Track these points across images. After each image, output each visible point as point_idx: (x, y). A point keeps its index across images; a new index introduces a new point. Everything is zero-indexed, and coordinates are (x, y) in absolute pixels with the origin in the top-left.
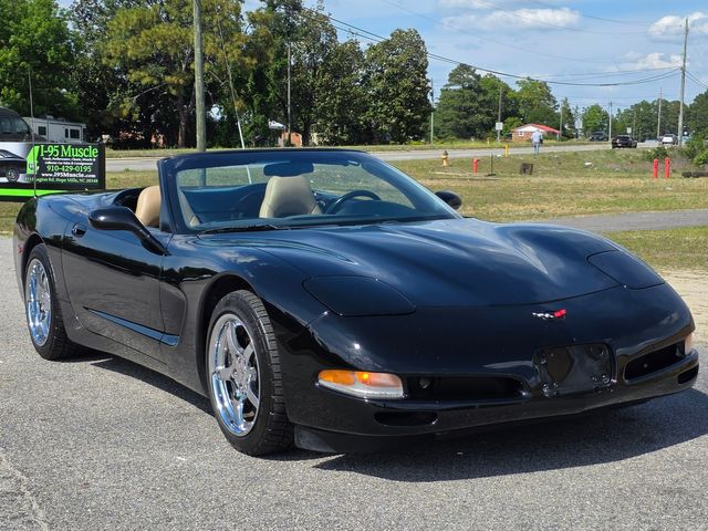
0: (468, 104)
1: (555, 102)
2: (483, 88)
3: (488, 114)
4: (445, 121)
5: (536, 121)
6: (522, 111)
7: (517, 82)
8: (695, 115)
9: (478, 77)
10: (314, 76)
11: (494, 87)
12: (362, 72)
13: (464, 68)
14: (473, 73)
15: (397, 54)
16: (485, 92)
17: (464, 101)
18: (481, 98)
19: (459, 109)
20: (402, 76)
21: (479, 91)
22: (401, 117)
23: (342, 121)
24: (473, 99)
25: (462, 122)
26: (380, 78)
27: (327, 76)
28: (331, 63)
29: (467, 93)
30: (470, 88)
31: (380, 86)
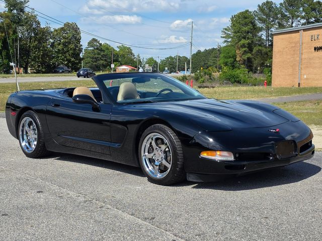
0: (97, 56)
1: (134, 56)
2: (103, 49)
3: (106, 60)
4: (86, 63)
5: (126, 64)
6: (120, 59)
7: (118, 47)
9: (101, 44)
10: (30, 43)
11: (107, 49)
12: (52, 41)
13: (94, 40)
14: (98, 43)
15: (67, 33)
16: (104, 51)
17: (95, 55)
18: (102, 53)
19: (93, 58)
20: (69, 43)
21: (101, 50)
22: (69, 61)
23: (43, 63)
24: (99, 54)
25: (94, 63)
26: (59, 44)
27: (36, 42)
28: (38, 37)
29: (96, 51)
30: (97, 49)
31: (60, 47)
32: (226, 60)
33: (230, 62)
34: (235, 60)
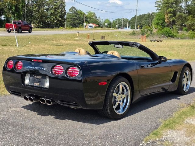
0: (74, 17)
1: (97, 18)
2: (78, 13)
3: (80, 20)
4: (68, 22)
5: (92, 23)
6: (88, 20)
7: (87, 12)
8: (132, 22)
9: (77, 10)
10: (33, 8)
11: (81, 13)
12: (47, 7)
13: (73, 8)
14: (75, 9)
15: (57, 2)
16: (79, 14)
17: (73, 17)
18: (78, 16)
19: (72, 19)
20: (58, 8)
21: (77, 14)
22: (58, 20)
23: (41, 21)
24: (76, 16)
25: (73, 22)
26: (52, 9)
27: (37, 8)
28: (38, 4)
29: (74, 14)
30: (75, 13)
31: (52, 11)
32: (158, 21)
33: (161, 23)
34: (164, 21)
